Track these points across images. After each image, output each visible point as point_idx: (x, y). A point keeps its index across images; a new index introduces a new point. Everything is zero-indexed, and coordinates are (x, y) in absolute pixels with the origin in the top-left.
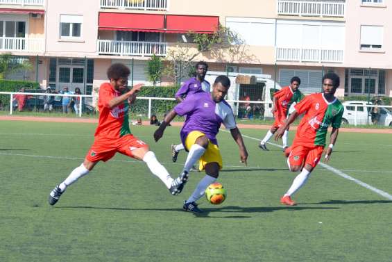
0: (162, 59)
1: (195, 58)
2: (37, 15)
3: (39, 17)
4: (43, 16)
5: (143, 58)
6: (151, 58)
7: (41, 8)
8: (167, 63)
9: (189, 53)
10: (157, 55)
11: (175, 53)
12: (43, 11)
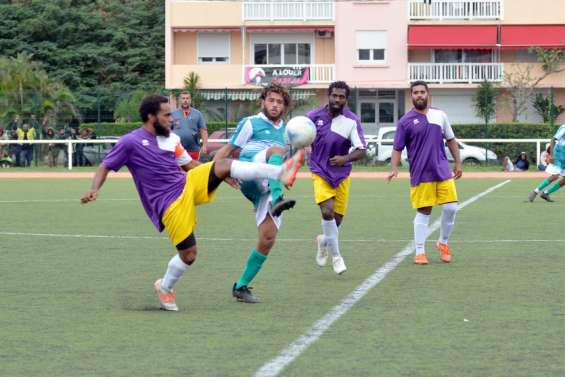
0: (495, 86)
1: (541, 82)
2: (325, 33)
3: (328, 35)
4: (333, 34)
5: (471, 86)
6: (481, 86)
7: (329, 24)
8: (503, 91)
9: (532, 76)
10: (489, 80)
11: (512, 78)
12: (333, 27)
